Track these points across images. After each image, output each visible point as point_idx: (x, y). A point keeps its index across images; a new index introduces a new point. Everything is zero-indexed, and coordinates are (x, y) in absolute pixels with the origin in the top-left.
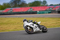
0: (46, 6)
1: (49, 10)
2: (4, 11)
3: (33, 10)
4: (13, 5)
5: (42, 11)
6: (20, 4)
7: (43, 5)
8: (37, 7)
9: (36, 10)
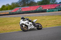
0: (55, 4)
1: (59, 7)
2: (13, 11)
3: (43, 8)
4: (22, 5)
5: (51, 9)
6: (28, 3)
7: (52, 3)
8: (47, 6)
9: (45, 9)
